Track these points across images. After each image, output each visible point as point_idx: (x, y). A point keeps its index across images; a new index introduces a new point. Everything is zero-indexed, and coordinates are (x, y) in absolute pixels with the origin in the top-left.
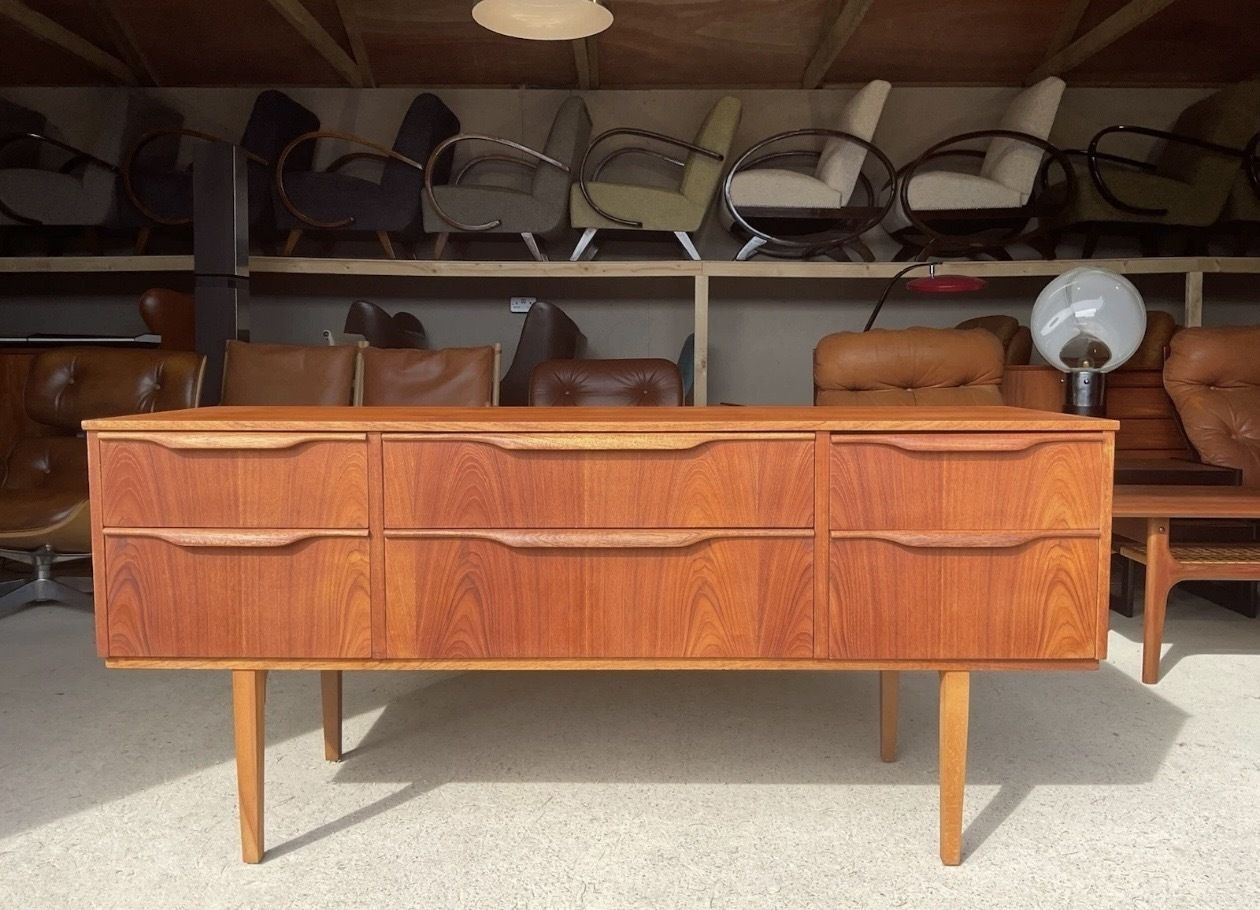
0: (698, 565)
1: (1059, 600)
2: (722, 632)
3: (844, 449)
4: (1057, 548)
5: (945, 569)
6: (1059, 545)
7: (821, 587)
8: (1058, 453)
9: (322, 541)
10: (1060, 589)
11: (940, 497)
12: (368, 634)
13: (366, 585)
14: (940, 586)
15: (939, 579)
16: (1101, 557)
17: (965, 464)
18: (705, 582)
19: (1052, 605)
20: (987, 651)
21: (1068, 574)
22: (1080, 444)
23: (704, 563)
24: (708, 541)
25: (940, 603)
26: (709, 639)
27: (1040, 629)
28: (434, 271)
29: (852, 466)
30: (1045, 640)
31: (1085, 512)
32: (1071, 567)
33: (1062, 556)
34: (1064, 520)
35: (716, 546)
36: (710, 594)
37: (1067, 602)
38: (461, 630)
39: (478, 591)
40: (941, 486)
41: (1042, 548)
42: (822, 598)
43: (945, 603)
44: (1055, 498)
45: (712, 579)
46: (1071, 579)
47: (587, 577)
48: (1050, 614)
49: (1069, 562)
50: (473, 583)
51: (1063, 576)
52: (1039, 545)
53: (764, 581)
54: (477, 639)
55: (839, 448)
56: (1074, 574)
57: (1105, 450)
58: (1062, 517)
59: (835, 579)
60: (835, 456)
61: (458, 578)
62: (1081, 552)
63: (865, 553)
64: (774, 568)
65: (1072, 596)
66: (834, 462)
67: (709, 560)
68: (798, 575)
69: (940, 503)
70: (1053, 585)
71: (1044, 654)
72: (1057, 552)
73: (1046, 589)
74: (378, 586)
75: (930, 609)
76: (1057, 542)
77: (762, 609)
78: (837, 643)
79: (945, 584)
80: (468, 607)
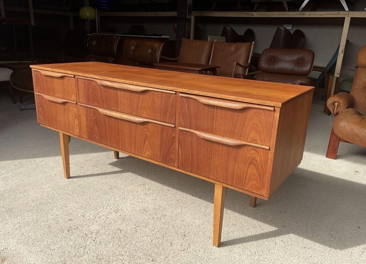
0: (145, 129)
1: (252, 170)
2: (151, 152)
3: (184, 99)
4: (253, 150)
5: (214, 148)
6: (254, 149)
7: (177, 144)
8: (255, 113)
9: (69, 103)
10: (252, 166)
11: (213, 121)
12: (78, 129)
13: (77, 117)
14: (212, 154)
15: (212, 151)
16: (269, 158)
17: (222, 111)
18: (147, 135)
19: (249, 171)
20: (226, 181)
21: (256, 161)
22: (265, 111)
23: (146, 129)
24: (147, 122)
25: (211, 159)
26: (148, 153)
27: (244, 179)
28: (253, 15)
29: (186, 105)
30: (246, 183)
31: (264, 139)
32: (258, 159)
33: (255, 153)
34: (256, 140)
35: (149, 124)
36: (148, 138)
37: (255, 172)
38: (95, 134)
39: (97, 124)
40: (213, 118)
41: (247, 149)
42: (177, 149)
43: (213, 160)
44: (253, 131)
45: (148, 134)
46: (257, 163)
47: (120, 126)
48: (248, 174)
49: (257, 156)
50: (97, 122)
51: (254, 161)
52: (246, 147)
53: (162, 139)
54: (98, 137)
55: (182, 98)
56: (258, 162)
57: (275, 115)
58: (255, 138)
59: (181, 143)
60: (181, 101)
61: (94, 120)
62: (262, 154)
63: (189, 136)
64: (164, 135)
65: (257, 169)
66: (181, 103)
67: (148, 128)
68: (171, 139)
69: (213, 124)
70: (251, 163)
71: (245, 188)
72: (252, 152)
73: (248, 164)
74: (79, 118)
75: (208, 161)
76: (253, 148)
77: (161, 148)
78: (181, 164)
79: (213, 154)
80: (96, 128)
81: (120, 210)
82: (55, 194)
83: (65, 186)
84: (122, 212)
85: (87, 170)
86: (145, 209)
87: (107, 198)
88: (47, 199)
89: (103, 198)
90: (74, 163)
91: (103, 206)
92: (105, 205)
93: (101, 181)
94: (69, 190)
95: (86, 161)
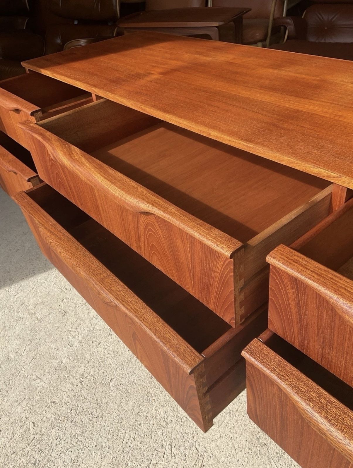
81: (206, 454)
82: (39, 424)
83: (52, 388)
84: (211, 462)
85: (79, 321)
86: (258, 439)
87: (159, 417)
88: (26, 451)
89: (149, 415)
90: (43, 303)
91: (164, 449)
92: (165, 444)
93: (120, 353)
94: (65, 404)
95: (64, 290)
